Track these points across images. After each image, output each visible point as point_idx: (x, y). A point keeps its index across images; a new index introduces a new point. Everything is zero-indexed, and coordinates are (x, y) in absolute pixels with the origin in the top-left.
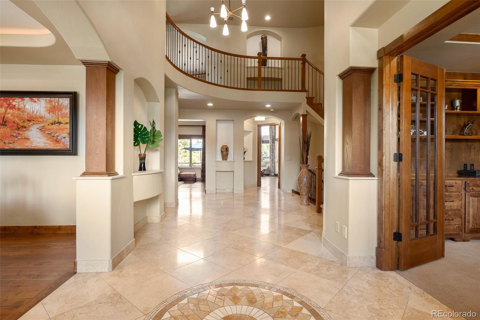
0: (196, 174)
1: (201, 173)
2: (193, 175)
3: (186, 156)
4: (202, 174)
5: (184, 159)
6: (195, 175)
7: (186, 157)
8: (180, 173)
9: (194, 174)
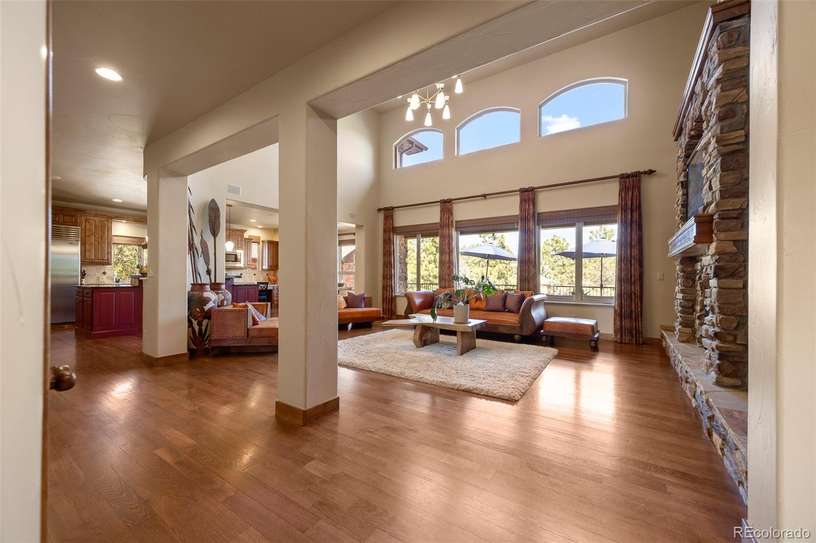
0: (597, 324)
1: (615, 320)
2: (590, 329)
3: (563, 273)
4: (618, 323)
5: (561, 277)
6: (593, 329)
7: (563, 275)
8: (548, 317)
9: (592, 327)
